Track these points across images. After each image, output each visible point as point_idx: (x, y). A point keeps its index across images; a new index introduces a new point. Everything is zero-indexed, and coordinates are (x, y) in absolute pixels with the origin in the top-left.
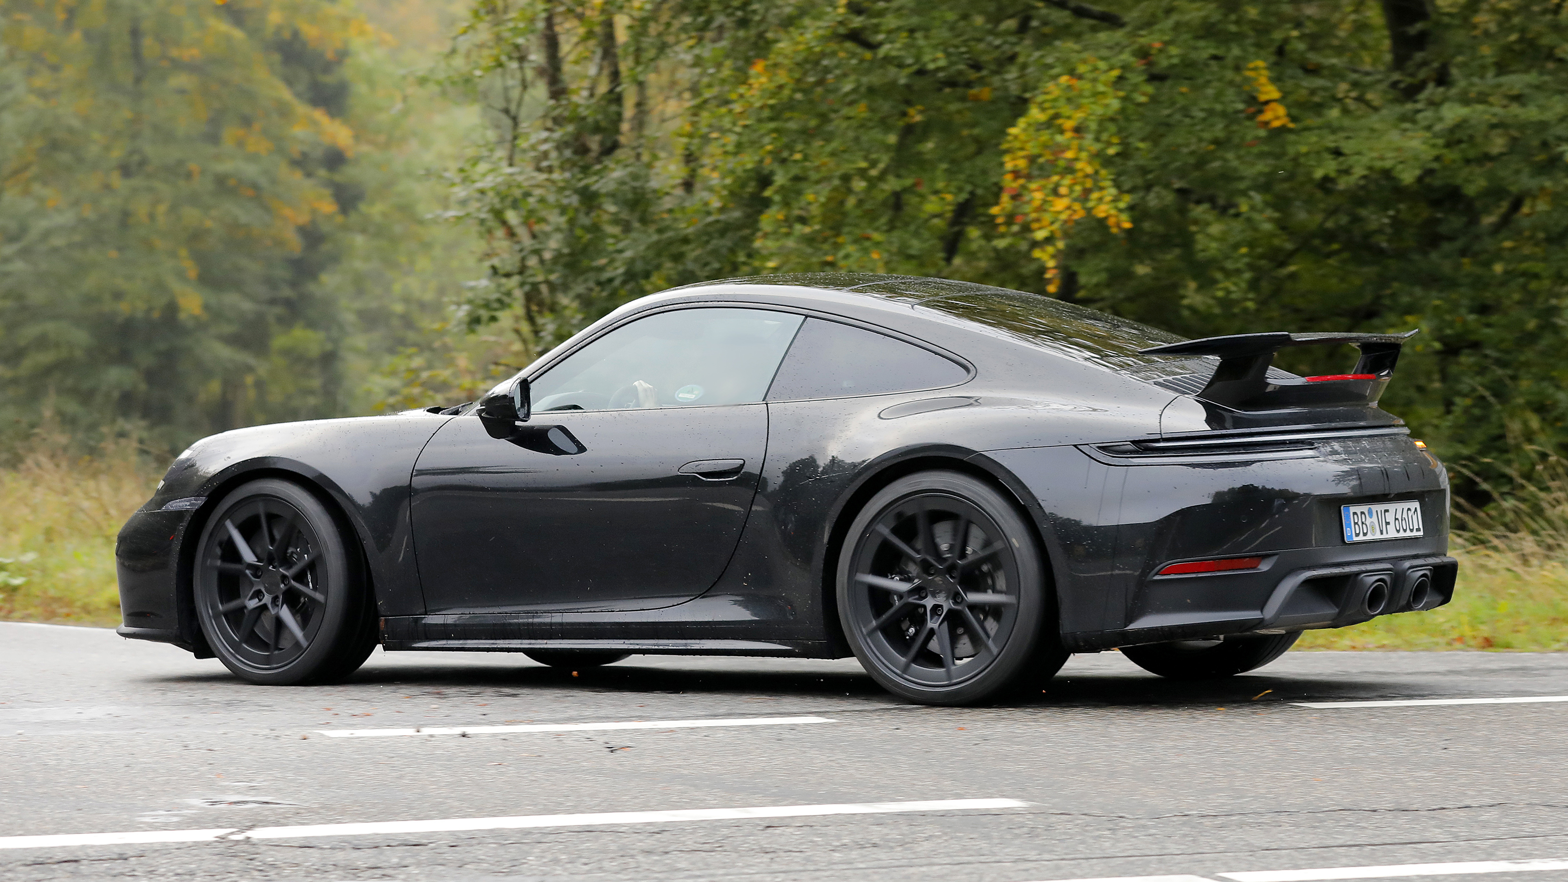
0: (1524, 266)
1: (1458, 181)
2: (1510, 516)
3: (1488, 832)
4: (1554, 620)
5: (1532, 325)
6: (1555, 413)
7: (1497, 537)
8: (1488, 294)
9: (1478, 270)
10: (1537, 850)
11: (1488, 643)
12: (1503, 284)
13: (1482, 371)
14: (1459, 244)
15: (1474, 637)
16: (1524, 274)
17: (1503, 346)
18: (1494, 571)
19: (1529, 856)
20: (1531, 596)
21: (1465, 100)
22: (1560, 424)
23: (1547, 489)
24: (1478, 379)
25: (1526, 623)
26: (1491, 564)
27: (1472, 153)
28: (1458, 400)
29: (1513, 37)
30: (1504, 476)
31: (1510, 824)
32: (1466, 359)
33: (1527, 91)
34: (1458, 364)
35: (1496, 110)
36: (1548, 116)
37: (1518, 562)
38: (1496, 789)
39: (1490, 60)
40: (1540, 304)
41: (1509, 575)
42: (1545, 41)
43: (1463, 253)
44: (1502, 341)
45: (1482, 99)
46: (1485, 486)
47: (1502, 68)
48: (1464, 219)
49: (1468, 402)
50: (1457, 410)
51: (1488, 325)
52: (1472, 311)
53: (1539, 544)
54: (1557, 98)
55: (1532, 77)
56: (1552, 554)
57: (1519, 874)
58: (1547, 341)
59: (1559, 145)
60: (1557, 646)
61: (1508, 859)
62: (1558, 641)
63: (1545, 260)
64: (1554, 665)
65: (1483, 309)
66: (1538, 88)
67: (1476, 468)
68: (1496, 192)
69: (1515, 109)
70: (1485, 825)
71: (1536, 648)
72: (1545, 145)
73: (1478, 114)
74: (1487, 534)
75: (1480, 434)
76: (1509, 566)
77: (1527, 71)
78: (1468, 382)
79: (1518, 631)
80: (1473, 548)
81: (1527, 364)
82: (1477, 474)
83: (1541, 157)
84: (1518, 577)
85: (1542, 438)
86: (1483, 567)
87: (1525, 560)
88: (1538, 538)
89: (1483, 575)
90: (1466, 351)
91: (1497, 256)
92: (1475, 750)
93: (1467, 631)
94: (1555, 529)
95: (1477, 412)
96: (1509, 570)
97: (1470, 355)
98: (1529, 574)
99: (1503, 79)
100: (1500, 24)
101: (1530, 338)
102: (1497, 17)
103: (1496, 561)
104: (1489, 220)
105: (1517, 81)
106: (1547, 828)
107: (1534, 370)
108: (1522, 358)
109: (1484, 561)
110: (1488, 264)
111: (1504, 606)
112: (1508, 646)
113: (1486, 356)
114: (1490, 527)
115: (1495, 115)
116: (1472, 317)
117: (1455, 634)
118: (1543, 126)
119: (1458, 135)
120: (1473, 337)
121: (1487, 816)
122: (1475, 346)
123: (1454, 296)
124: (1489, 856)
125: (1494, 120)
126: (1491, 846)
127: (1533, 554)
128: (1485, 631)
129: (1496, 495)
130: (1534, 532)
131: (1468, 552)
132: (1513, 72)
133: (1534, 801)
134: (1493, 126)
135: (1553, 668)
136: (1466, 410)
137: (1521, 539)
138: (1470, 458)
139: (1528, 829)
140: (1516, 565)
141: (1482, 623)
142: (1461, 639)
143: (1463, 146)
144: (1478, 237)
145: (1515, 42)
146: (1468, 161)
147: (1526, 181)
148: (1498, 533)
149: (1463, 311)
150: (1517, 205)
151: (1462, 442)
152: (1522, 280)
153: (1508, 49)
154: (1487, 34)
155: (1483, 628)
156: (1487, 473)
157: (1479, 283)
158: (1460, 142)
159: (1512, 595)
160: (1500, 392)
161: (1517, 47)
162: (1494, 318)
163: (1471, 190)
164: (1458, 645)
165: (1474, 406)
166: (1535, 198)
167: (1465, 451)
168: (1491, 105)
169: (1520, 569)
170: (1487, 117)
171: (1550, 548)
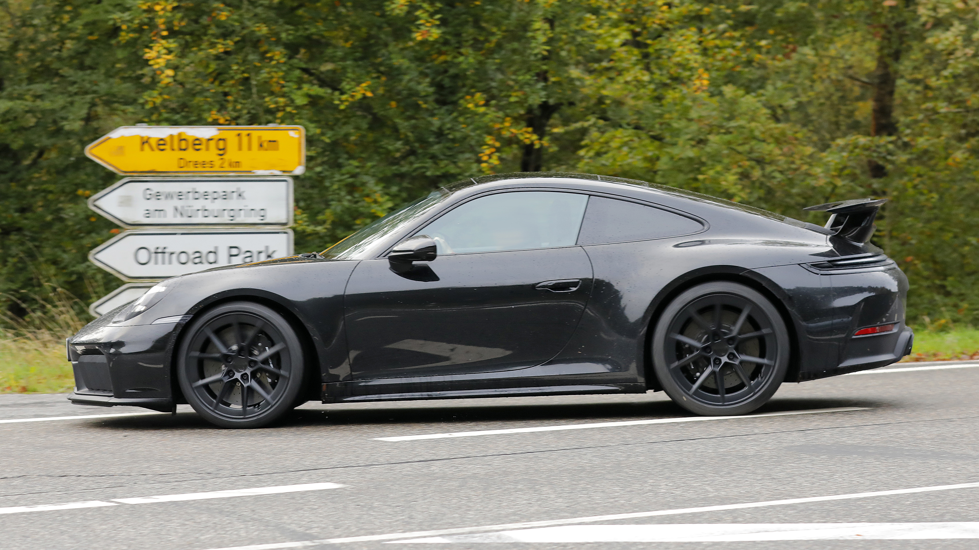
0: (44, 186)
1: (8, 141)
2: (37, 322)
3: (16, 491)
4: (60, 377)
5: (49, 218)
6: (62, 265)
7: (30, 332)
8: (24, 202)
9: (20, 189)
10: (41, 500)
11: (24, 390)
12: (33, 196)
13: (22, 244)
14: (9, 175)
15: (17, 386)
16: (44, 191)
17: (34, 229)
18: (27, 351)
19: (37, 503)
20: (48, 363)
21: (11, 98)
22: (65, 271)
23: (55, 306)
24: (21, 248)
25: (45, 378)
26: (27, 347)
27: (15, 126)
28: (10, 259)
29: (38, 64)
30: (34, 300)
31: (28, 487)
32: (14, 237)
33: (45, 93)
34: (10, 240)
35: (28, 103)
36: (56, 106)
37: (41, 345)
38: (21, 468)
39: (25, 76)
40: (53, 208)
41: (35, 352)
42: (53, 66)
43: (11, 180)
44: (33, 227)
45: (20, 97)
46: (24, 305)
47: (31, 80)
48: (12, 162)
49: (15, 260)
50: (9, 264)
51: (26, 219)
52: (17, 211)
53: (52, 335)
54: (60, 96)
55: (46, 86)
56: (59, 341)
57: (31, 513)
58: (57, 227)
59: (62, 122)
60: (61, 390)
61: (26, 505)
62: (62, 387)
63: (55, 183)
64: (58, 400)
65: (23, 210)
66: (49, 91)
67: (18, 296)
68: (28, 147)
69: (39, 102)
70: (14, 487)
71: (50, 391)
72: (55, 122)
73: (19, 105)
74: (24, 331)
75: (22, 277)
76: (36, 348)
77: (44, 82)
78: (14, 250)
79: (40, 383)
80: (16, 338)
81: (47, 239)
82: (19, 299)
83: (52, 128)
84: (41, 354)
85: (53, 279)
86: (22, 349)
87: (45, 345)
88: (52, 332)
89: (22, 353)
90: (15, 233)
91: (30, 182)
92: (11, 447)
93: (13, 383)
94: (61, 328)
95: (20, 265)
96: (36, 350)
97: (16, 235)
98: (48, 352)
99: (32, 87)
100: (29, 57)
101: (49, 225)
102: (28, 53)
103: (31, 345)
104: (27, 162)
105: (39, 88)
106: (48, 488)
107: (50, 242)
108: (44, 236)
109: (22, 345)
110: (24, 186)
111: (34, 369)
112: (35, 391)
113: (25, 236)
114: (25, 327)
115: (26, 106)
116: (17, 215)
117: (7, 385)
118: (53, 111)
119: (8, 116)
120: (18, 225)
121: (16, 482)
122: (19, 230)
123: (7, 203)
124: (16, 504)
125: (27, 109)
126: (17, 499)
127: (49, 341)
128: (23, 383)
129: (29, 310)
130: (50, 329)
131: (15, 341)
132: (37, 83)
133: (42, 474)
134: (27, 112)
135: (58, 402)
136: (14, 264)
137: (42, 333)
138: (16, 291)
139: (37, 489)
140: (40, 347)
141: (21, 379)
142: (9, 388)
143: (10, 123)
144: (19, 172)
145: (39, 67)
146: (13, 131)
147: (46, 141)
148: (31, 330)
149: (12, 211)
150: (41, 154)
151: (12, 281)
152: (43, 194)
153: (34, 70)
154: (23, 63)
155: (22, 381)
156: (24, 299)
157: (20, 197)
158: (8, 120)
159: (38, 363)
160: (31, 256)
161: (41, 69)
162: (29, 215)
163: (15, 146)
164: (8, 391)
165: (19, 262)
166: (50, 150)
167: (14, 287)
168: (26, 100)
169: (42, 350)
170: (22, 107)
171: (59, 338)
